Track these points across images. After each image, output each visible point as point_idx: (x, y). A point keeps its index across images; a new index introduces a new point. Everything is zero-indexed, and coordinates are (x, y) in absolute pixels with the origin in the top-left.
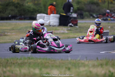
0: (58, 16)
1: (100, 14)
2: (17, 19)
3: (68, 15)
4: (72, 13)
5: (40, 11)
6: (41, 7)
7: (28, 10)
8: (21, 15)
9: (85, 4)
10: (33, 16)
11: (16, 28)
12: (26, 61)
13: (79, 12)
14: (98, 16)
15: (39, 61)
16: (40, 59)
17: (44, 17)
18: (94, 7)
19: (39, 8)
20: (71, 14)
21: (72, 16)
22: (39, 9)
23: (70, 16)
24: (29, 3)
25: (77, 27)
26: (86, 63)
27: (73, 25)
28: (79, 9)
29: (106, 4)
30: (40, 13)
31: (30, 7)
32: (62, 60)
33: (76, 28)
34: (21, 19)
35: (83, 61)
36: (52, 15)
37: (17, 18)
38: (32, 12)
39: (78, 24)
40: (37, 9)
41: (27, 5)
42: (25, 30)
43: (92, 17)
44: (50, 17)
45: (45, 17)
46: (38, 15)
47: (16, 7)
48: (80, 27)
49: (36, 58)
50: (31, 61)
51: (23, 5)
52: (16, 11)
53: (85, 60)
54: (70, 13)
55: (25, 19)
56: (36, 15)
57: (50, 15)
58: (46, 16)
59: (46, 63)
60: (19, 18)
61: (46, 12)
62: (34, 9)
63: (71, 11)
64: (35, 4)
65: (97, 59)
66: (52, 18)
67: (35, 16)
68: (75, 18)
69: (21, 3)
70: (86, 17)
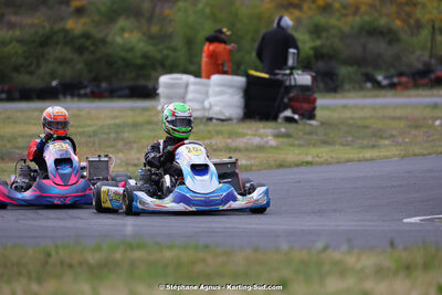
0: (240, 80)
1: (401, 74)
2: (80, 97)
3: (279, 77)
4: (292, 69)
5: (168, 62)
6: (174, 50)
7: (123, 59)
8: (96, 80)
9: (343, 36)
10: (142, 82)
11: (80, 130)
12: (118, 256)
13: (320, 65)
14: (395, 80)
15: (168, 254)
16: (170, 247)
17: (187, 86)
18: (378, 46)
19: (165, 52)
20: (291, 74)
21: (293, 83)
22: (167, 57)
23: (288, 83)
24: (126, 35)
25: (313, 122)
26: (351, 260)
27: (296, 117)
28: (319, 55)
29: (425, 33)
30: (171, 70)
31: (131, 50)
32: (256, 250)
33: (311, 125)
34: (97, 95)
35: (337, 255)
36: (216, 78)
37: (82, 92)
38: (142, 67)
39: (318, 113)
40: (159, 56)
41: (119, 40)
42: (113, 135)
43: (369, 85)
44: (208, 86)
45: (191, 88)
46: (164, 79)
47: (80, 50)
48: (322, 124)
49: (157, 243)
50: (138, 254)
51: (104, 42)
52: (80, 66)
53: (344, 248)
54: (288, 72)
55: (112, 94)
56: (157, 79)
57: (208, 77)
58: (194, 84)
59: (193, 263)
60: (88, 90)
61: (192, 68)
62: (145, 56)
63: (290, 62)
64: (151, 38)
65: (392, 244)
66: (218, 89)
67: (150, 84)
68: (304, 88)
69: (98, 35)
70: (347, 86)
